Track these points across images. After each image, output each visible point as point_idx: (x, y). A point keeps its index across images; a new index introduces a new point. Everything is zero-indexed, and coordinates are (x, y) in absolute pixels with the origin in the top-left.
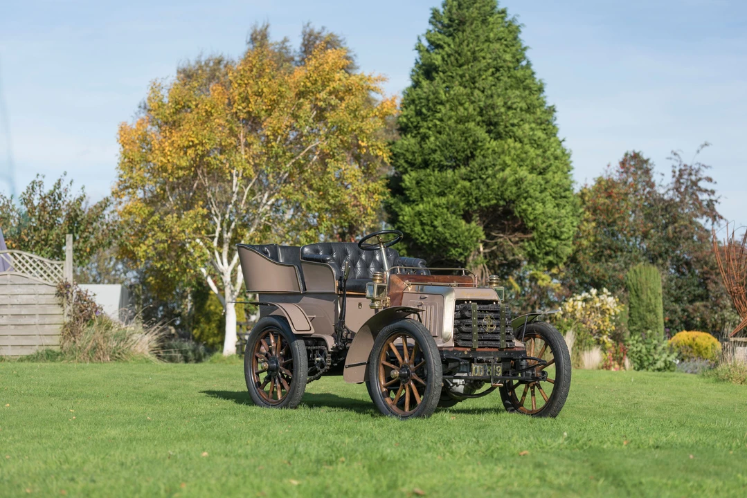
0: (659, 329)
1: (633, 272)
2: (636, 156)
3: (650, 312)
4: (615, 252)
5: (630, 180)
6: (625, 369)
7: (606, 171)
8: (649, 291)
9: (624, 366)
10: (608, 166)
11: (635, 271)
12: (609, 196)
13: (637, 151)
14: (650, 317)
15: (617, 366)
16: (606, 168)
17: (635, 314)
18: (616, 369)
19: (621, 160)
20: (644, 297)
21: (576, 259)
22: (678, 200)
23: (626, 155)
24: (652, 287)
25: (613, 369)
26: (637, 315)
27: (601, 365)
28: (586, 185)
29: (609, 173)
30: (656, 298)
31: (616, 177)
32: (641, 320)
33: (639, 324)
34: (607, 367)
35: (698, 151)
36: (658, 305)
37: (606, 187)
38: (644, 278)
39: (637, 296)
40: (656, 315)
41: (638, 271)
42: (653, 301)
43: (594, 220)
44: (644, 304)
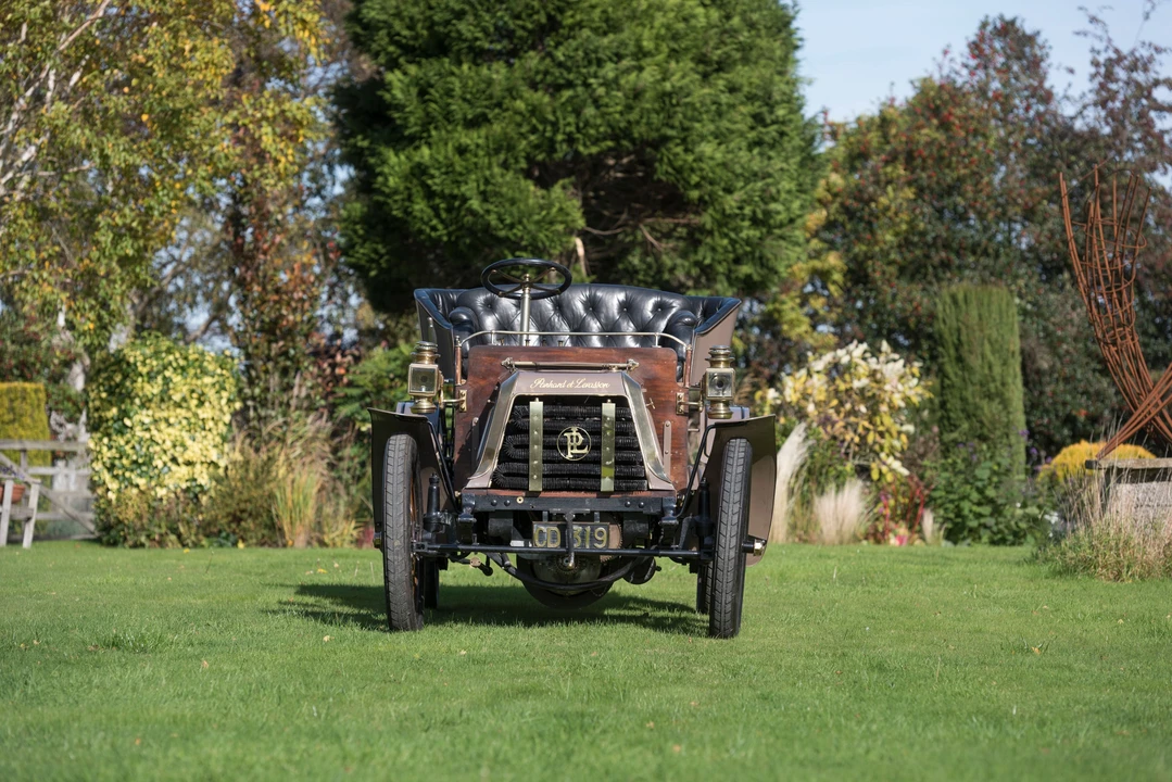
0: (1013, 439)
1: (948, 300)
2: (1007, 29)
3: (989, 396)
5: (996, 85)
6: (923, 538)
7: (940, 67)
8: (987, 347)
9: (921, 531)
10: (945, 53)
11: (954, 298)
12: (944, 125)
13: (1008, 17)
14: (989, 409)
15: (903, 530)
16: (940, 57)
17: (954, 403)
18: (901, 540)
19: (973, 38)
20: (974, 361)
21: (867, 276)
22: (1107, 130)
23: (984, 25)
24: (995, 335)
25: (893, 541)
26: (959, 405)
27: (862, 530)
28: (893, 100)
29: (945, 72)
30: (1005, 363)
31: (962, 78)
32: (968, 417)
33: (965, 426)
34: (877, 537)
35: (1147, 16)
36: (1010, 380)
37: (935, 103)
38: (974, 313)
39: (960, 359)
40: (1005, 403)
41: (960, 297)
42: (997, 370)
43: (909, 184)
44: (976, 378)
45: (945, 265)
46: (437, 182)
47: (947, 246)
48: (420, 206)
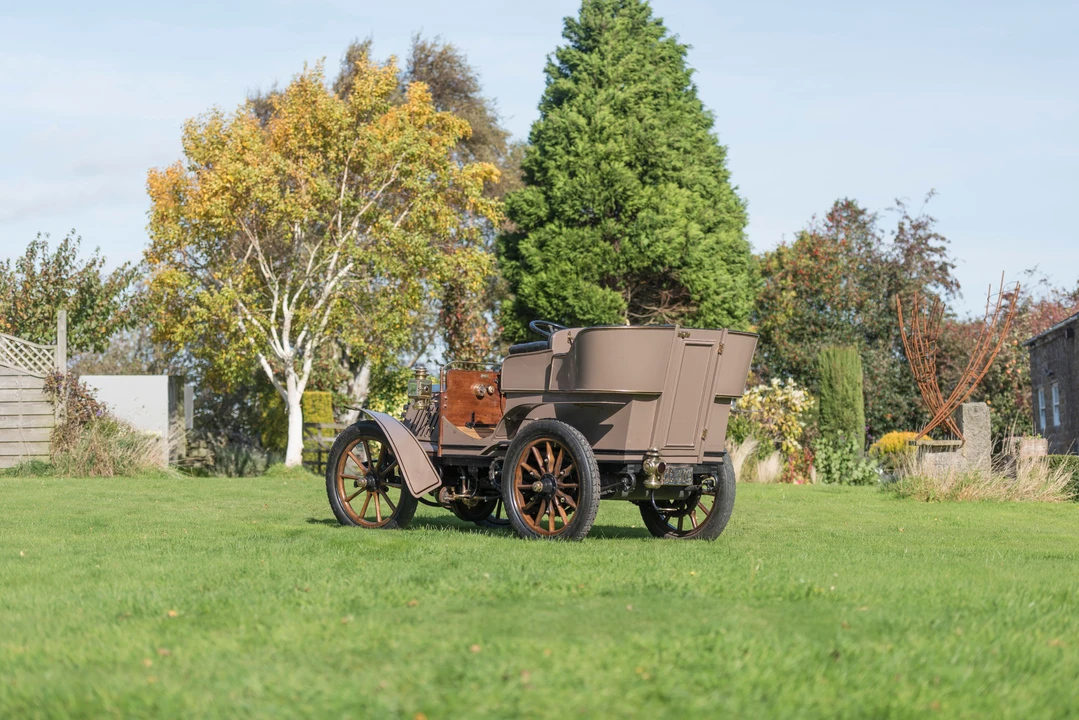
0: (859, 430)
1: (825, 355)
2: (849, 205)
3: (847, 407)
4: (822, 329)
5: (842, 236)
6: (811, 482)
7: (811, 225)
8: (845, 380)
9: (809, 478)
10: (813, 218)
11: (828, 354)
12: (814, 257)
13: (850, 199)
14: (847, 413)
15: (800, 478)
16: (810, 220)
17: (827, 410)
18: (799, 482)
19: (830, 211)
20: (838, 388)
21: (771, 339)
22: (902, 261)
23: (836, 204)
24: (849, 374)
25: (795, 482)
26: (829, 411)
27: (779, 476)
28: (784, 242)
29: (814, 228)
30: (854, 389)
31: (822, 231)
32: (835, 417)
33: (833, 422)
34: (788, 479)
35: (927, 201)
36: (857, 398)
37: (809, 245)
38: (839, 362)
39: (831, 386)
40: (854, 410)
41: (831, 353)
42: (850, 392)
43: (795, 288)
44: (839, 397)
45: (814, 334)
46: (551, 290)
47: (815, 324)
48: (543, 302)
